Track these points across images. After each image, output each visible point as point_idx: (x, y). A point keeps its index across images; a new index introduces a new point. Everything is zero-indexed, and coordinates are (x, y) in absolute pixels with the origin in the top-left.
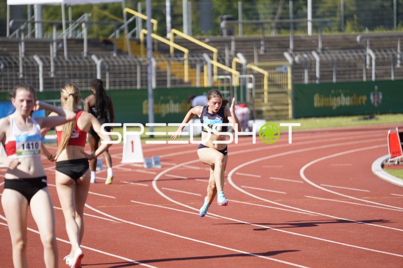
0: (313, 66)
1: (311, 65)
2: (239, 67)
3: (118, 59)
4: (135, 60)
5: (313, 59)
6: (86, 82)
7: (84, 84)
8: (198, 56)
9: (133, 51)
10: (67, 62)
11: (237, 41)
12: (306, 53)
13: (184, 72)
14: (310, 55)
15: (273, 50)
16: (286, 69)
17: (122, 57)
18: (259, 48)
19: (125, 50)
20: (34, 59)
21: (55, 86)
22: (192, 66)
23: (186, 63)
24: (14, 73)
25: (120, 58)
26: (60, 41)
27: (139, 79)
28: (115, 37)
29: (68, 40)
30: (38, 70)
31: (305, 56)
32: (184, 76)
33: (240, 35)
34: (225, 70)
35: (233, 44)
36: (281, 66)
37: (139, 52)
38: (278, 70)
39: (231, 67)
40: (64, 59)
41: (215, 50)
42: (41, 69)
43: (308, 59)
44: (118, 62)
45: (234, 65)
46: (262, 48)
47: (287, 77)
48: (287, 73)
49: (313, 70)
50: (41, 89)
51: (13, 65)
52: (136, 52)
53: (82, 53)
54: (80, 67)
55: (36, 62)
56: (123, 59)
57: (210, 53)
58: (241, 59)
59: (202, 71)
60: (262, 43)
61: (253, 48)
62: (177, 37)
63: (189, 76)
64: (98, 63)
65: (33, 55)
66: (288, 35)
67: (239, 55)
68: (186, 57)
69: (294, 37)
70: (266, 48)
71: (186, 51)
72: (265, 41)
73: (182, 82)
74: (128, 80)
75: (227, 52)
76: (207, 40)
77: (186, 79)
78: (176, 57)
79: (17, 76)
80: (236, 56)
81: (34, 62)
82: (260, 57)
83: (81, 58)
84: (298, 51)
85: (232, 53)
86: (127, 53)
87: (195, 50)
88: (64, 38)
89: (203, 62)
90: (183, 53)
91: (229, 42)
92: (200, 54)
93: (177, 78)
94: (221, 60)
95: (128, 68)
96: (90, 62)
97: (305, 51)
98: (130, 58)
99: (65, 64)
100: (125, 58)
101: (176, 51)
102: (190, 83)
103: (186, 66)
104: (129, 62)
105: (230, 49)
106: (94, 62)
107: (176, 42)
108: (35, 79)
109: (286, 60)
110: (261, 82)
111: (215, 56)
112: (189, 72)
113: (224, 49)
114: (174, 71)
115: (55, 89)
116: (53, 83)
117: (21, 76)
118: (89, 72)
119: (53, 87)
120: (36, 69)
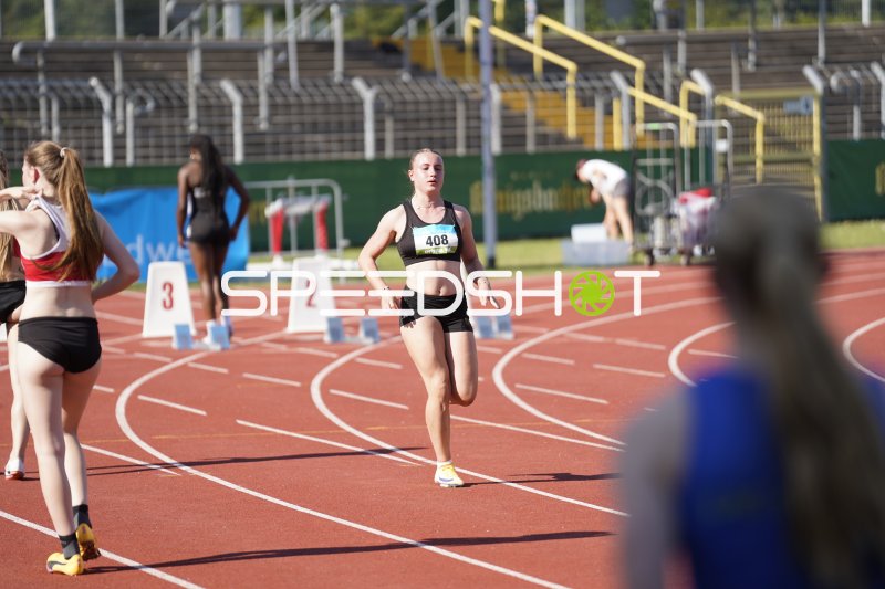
0: (874, 98)
1: (868, 95)
2: (696, 102)
3: (413, 87)
4: (453, 88)
5: (873, 81)
6: (341, 141)
7: (335, 146)
8: (600, 79)
9: (449, 69)
10: (297, 96)
11: (690, 42)
12: (858, 69)
13: (565, 116)
14: (866, 72)
15: (776, 61)
16: (808, 106)
17: (423, 82)
18: (743, 56)
19: (429, 65)
20: (221, 90)
21: (269, 150)
22: (585, 102)
23: (571, 94)
24: (176, 120)
25: (418, 84)
26: (281, 47)
27: (461, 133)
28: (406, 35)
29: (301, 45)
30: (231, 115)
31: (855, 74)
32: (566, 124)
33: (698, 28)
34: (663, 111)
35: (682, 49)
36: (796, 99)
37: (460, 70)
38: (789, 107)
39: (676, 102)
40: (289, 86)
41: (638, 64)
42: (237, 111)
43: (861, 82)
44: (413, 93)
45: (683, 98)
46: (752, 57)
47: (811, 126)
48: (811, 115)
49: (874, 107)
50: (238, 158)
51: (175, 102)
52: (455, 71)
53: (330, 74)
54: (327, 105)
55: (226, 96)
56: (426, 87)
57: (627, 70)
58: (700, 83)
59: (609, 112)
60: (751, 45)
61: (729, 58)
62: (550, 34)
63: (579, 124)
64: (368, 95)
65: (220, 79)
66: (813, 25)
67: (697, 74)
68: (570, 79)
69: (827, 30)
70: (758, 57)
71: (570, 66)
72: (757, 42)
73: (561, 138)
74: (437, 134)
75: (667, 67)
76: (621, 40)
77: (571, 131)
78: (548, 80)
79: (184, 127)
80: (689, 77)
81: (221, 95)
82: (745, 77)
83: (329, 86)
84: (838, 62)
85: (680, 70)
86: (433, 74)
87: (591, 64)
88: (291, 38)
89: (610, 92)
90: (564, 70)
91: (672, 44)
92: (603, 74)
93: (549, 129)
94: (653, 86)
95: (435, 107)
96: (349, 95)
97: (855, 64)
98: (441, 85)
99: (292, 100)
100: (430, 83)
101: (548, 66)
102: (580, 140)
103: (571, 103)
104: (438, 93)
105: (674, 60)
106: (356, 93)
107: (547, 46)
108: (224, 135)
109: (807, 84)
110: (748, 136)
111: (639, 78)
112: (578, 116)
113: (662, 61)
114: (542, 112)
115: (269, 158)
116: (264, 144)
117: (193, 128)
118: (346, 118)
119: (264, 154)
120: (227, 110)
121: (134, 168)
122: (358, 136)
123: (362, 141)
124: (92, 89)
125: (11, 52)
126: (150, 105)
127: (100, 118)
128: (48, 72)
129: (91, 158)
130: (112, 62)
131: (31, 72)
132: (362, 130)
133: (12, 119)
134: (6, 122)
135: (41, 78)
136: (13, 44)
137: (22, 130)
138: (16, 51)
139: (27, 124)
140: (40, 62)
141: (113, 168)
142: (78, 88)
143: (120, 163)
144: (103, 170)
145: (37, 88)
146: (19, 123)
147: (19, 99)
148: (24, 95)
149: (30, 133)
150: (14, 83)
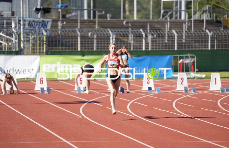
6: (202, 45)
7: (200, 46)
21: (183, 47)
24: (161, 40)
30: (175, 38)
42: (176, 37)
44: (222, 33)
50: (176, 49)
51: (161, 35)
54: (199, 36)
55: (174, 34)
64: (210, 34)
65: (172, 29)
74: (227, 44)
81: (172, 33)
96: (205, 34)
106: (207, 33)
108: (173, 43)
115: (184, 49)
116: (182, 46)
117: (166, 41)
118: (204, 39)
119: (182, 48)
120: (173, 37)
121: (151, 51)
122: (207, 44)
123: (208, 45)
124: (141, 32)
125: (123, 23)
126: (155, 36)
127: (142, 39)
128: (131, 27)
129: (140, 48)
130: (147, 25)
131: (128, 27)
132: (208, 43)
134: (122, 40)
135: (130, 29)
136: (124, 21)
137: (124, 41)
138: (124, 23)
139: (126, 40)
140: (130, 25)
141: (145, 51)
142: (138, 32)
143: (147, 50)
144: (143, 51)
147: (123, 34)
148: (124, 33)
149: (126, 42)
150: (122, 30)
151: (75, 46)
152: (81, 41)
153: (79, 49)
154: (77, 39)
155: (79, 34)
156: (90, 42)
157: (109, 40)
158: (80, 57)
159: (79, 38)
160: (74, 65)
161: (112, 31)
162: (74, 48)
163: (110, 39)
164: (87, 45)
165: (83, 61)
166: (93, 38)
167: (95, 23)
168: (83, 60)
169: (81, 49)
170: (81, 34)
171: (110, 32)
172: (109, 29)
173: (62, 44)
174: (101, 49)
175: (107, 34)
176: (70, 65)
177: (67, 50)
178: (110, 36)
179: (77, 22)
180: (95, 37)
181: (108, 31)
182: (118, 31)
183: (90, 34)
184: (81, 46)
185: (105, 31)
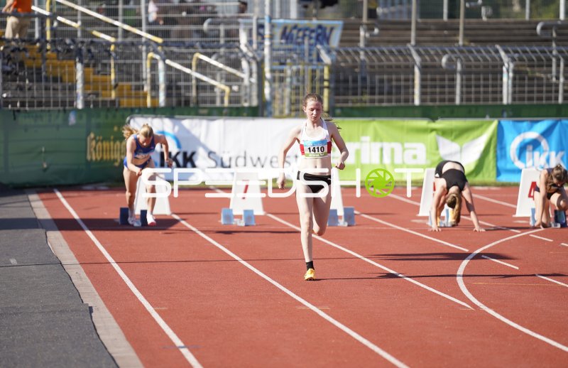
125: (535, 29)
128: (557, 41)
131: (548, 41)
133: (533, 72)
134: (530, 74)
135: (554, 45)
136: (537, 23)
137: (541, 79)
138: (539, 28)
139: (543, 75)
140: (554, 35)
145: (551, 52)
146: (538, 75)
147: (539, 59)
149: (545, 81)
150: (536, 49)
151: (407, 93)
152: (422, 80)
153: (417, 102)
154: (413, 73)
155: (417, 59)
156: (447, 83)
157: (499, 76)
158: (423, 123)
159: (417, 71)
160: (407, 145)
161: (507, 52)
162: (402, 97)
163: (501, 73)
164: (438, 90)
165: (434, 134)
166: (454, 72)
167: (458, 29)
168: (432, 130)
169: (422, 100)
170: (423, 60)
171: (502, 54)
172: (498, 47)
173: (373, 88)
174: (477, 100)
175: (493, 59)
176: (397, 146)
177: (384, 104)
178: (502, 65)
179: (410, 29)
180: (459, 67)
181: (497, 52)
182: (525, 52)
183: (444, 60)
184: (423, 94)
185: (488, 52)
